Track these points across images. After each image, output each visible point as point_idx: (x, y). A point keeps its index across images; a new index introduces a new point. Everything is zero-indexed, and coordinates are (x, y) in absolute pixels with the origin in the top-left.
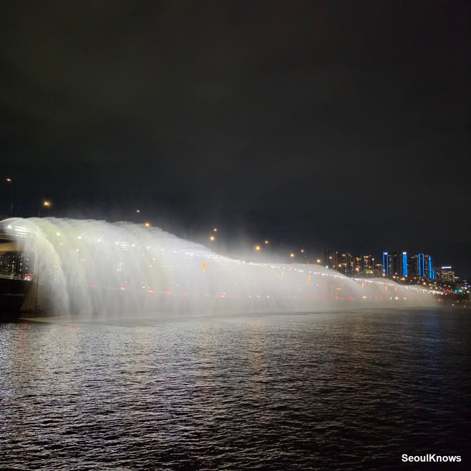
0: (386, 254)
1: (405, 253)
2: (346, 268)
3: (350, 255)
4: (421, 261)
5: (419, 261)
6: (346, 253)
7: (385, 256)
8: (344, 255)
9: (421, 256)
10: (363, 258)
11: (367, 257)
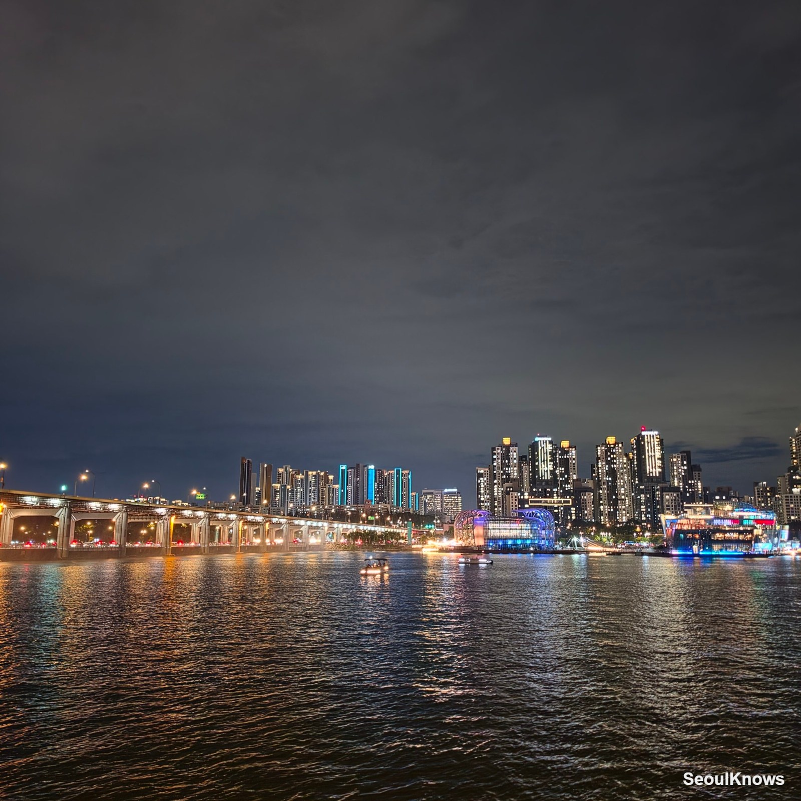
0: (344, 467)
1: (372, 467)
2: (278, 492)
3: (291, 470)
4: (398, 479)
5: (395, 480)
6: (284, 467)
7: (343, 471)
8: (281, 470)
9: (398, 472)
10: (307, 475)
11: (314, 473)
